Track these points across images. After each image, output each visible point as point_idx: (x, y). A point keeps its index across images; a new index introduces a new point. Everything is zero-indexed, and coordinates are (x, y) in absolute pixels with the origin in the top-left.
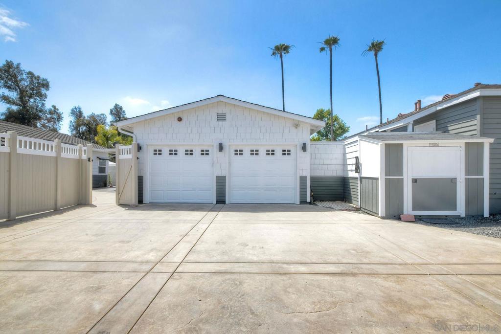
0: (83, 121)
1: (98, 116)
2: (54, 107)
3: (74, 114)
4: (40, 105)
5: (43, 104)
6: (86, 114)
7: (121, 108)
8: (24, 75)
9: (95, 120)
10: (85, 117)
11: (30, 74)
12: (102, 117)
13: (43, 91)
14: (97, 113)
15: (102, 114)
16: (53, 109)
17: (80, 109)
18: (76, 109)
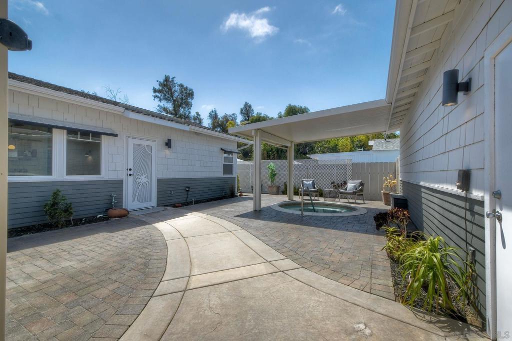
0: (218, 123)
1: (230, 116)
2: (197, 113)
3: (211, 117)
4: (187, 113)
5: (190, 112)
6: (220, 115)
7: (250, 107)
8: (177, 87)
9: (227, 120)
10: (219, 119)
11: (181, 85)
12: (233, 117)
13: (190, 100)
14: (229, 113)
15: (233, 114)
16: (196, 115)
17: (216, 111)
18: (213, 112)
